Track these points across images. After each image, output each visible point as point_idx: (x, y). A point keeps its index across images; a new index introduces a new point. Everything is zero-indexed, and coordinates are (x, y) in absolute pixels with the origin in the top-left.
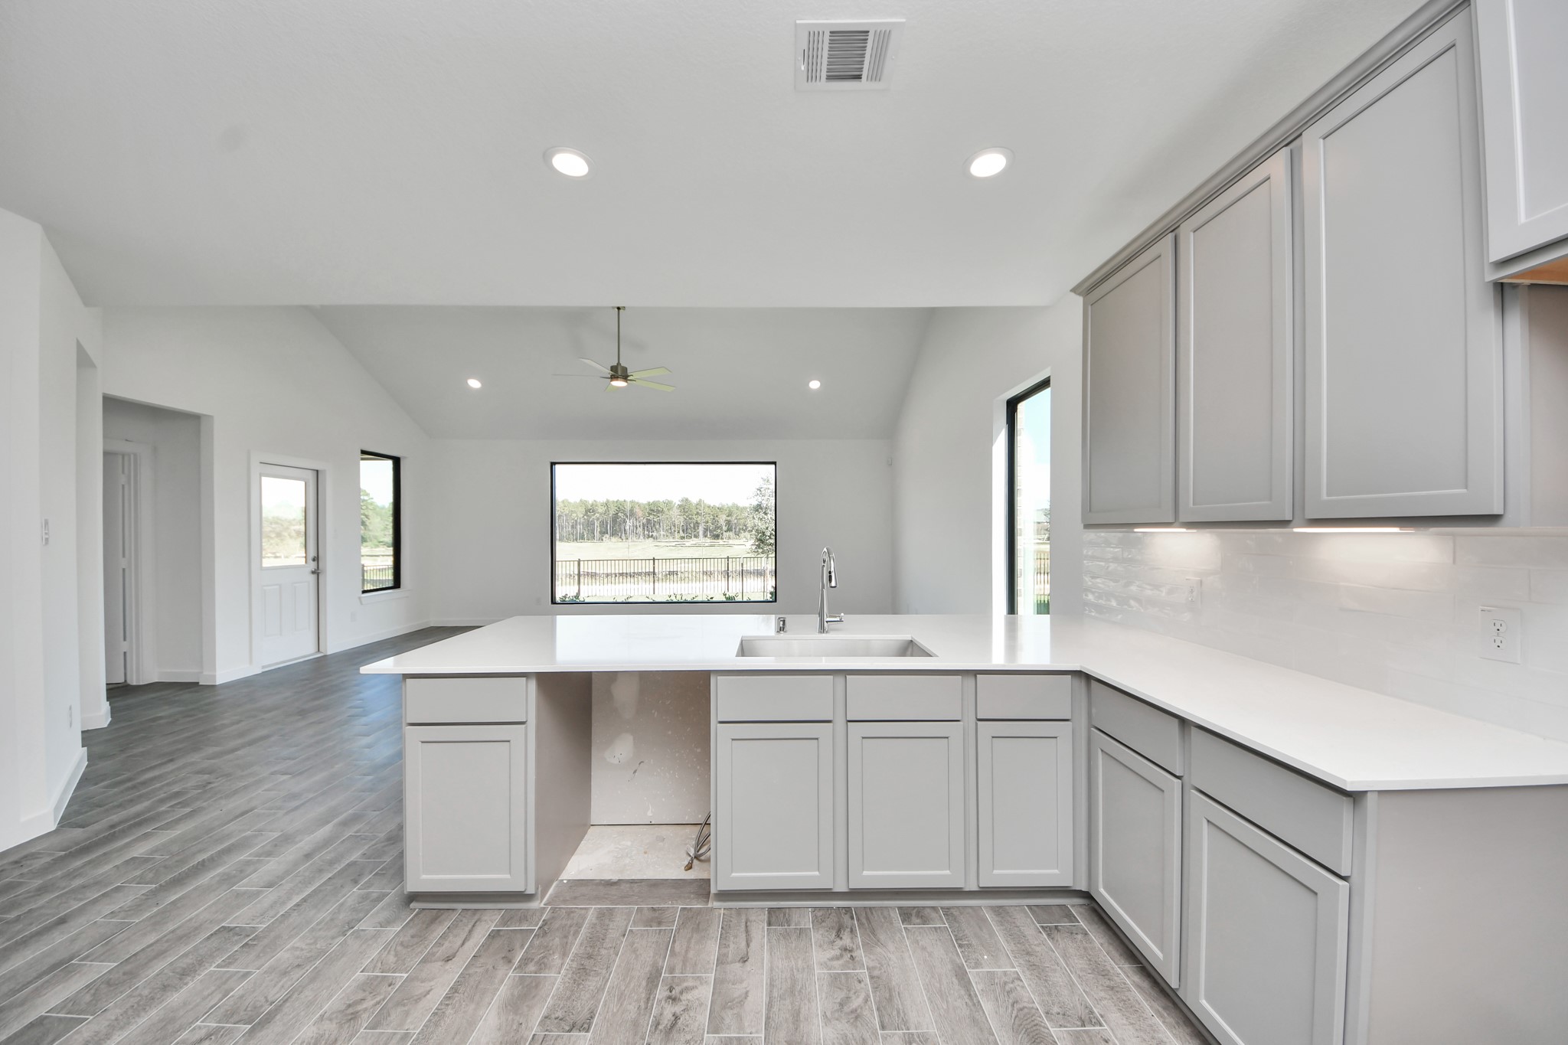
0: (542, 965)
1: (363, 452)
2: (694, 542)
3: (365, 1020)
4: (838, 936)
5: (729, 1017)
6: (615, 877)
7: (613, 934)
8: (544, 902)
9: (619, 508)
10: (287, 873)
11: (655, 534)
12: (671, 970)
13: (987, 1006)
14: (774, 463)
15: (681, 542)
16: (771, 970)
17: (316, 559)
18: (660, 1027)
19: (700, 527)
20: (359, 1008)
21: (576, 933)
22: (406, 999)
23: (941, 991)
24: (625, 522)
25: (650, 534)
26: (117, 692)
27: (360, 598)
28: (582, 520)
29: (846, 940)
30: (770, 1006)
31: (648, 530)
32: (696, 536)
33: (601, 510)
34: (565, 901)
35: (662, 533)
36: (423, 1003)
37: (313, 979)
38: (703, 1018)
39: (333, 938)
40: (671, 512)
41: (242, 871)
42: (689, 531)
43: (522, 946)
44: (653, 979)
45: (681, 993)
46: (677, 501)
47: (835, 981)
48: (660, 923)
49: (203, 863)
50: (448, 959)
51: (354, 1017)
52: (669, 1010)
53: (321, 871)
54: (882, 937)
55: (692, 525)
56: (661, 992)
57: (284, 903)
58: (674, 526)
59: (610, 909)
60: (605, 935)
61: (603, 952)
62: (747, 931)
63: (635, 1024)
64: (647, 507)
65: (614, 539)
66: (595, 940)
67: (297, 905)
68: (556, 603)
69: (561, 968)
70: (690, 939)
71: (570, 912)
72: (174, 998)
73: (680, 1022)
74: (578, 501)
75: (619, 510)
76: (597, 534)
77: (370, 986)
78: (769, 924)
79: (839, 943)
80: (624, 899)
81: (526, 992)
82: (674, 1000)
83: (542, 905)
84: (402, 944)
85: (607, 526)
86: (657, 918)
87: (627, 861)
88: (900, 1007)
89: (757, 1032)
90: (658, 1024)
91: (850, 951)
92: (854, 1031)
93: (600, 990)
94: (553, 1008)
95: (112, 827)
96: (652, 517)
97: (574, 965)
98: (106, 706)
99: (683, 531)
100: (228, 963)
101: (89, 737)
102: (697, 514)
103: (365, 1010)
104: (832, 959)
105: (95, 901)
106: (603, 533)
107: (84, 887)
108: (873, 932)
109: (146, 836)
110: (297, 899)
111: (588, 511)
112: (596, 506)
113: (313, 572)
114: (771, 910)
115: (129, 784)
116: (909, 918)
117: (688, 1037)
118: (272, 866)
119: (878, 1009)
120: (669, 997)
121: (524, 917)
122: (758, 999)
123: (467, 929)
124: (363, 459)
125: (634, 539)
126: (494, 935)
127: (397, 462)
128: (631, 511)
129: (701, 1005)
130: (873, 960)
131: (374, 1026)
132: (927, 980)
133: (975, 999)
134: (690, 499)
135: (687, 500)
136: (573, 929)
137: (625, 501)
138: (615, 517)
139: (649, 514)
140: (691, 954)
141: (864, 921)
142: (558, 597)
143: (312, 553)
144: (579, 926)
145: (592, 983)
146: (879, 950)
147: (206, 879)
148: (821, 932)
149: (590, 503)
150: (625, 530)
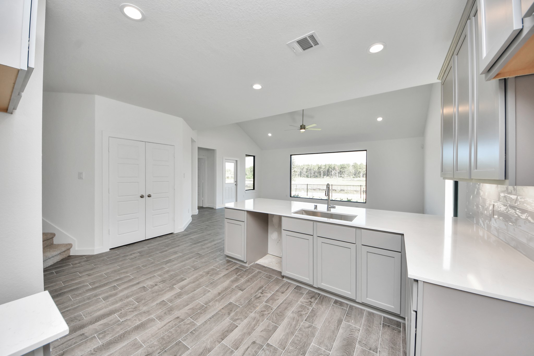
0: (242, 277)
1: (246, 155)
2: (358, 179)
3: (209, 275)
4: (311, 298)
5: (271, 301)
6: (266, 266)
7: (258, 277)
8: (249, 265)
9: (329, 167)
10: (211, 246)
11: (343, 176)
12: (265, 288)
13: (341, 331)
14: (366, 150)
15: (353, 179)
16: (288, 297)
17: (236, 182)
18: (256, 297)
19: (361, 174)
20: (210, 272)
21: (252, 274)
22: (217, 274)
23: (330, 321)
24: (332, 171)
25: (341, 176)
26: (200, 208)
27: (245, 192)
28: (317, 171)
29: (312, 300)
30: (281, 304)
31: (340, 175)
32: (359, 177)
33: (323, 167)
34: (253, 267)
35: (345, 175)
36: (219, 275)
37: (206, 265)
38: (265, 299)
39: (212, 260)
40: (349, 168)
41: (205, 244)
42: (357, 175)
43: (240, 272)
44: (260, 288)
45: (264, 293)
46: (352, 164)
47: (302, 306)
48: (269, 278)
49: (200, 242)
50: (227, 270)
51: (208, 273)
52: (260, 295)
53: (216, 248)
54: (324, 303)
55: (358, 173)
56: (260, 291)
57: (208, 252)
58: (351, 173)
59: (261, 272)
60: (257, 276)
61: (254, 279)
62: (288, 288)
63: (252, 294)
64: (340, 166)
65: (327, 177)
66: (254, 276)
67: (209, 252)
68: (291, 197)
69: (245, 279)
70: (274, 284)
71: (253, 269)
72: (187, 262)
73: (260, 298)
74: (316, 164)
75: (330, 167)
76: (322, 176)
77: (213, 270)
78: (295, 289)
79: (310, 300)
80: (265, 271)
81: (236, 280)
82: (262, 293)
83: (248, 266)
84: (221, 264)
85: (325, 173)
86: (270, 277)
87: (271, 264)
88: (314, 319)
89: (275, 307)
90: (256, 296)
91: (311, 302)
92: (298, 318)
93: (249, 285)
94: (239, 285)
95: (191, 232)
96: (342, 169)
97: (247, 279)
98: (197, 210)
99: (354, 175)
100: (196, 259)
101: (193, 216)
102: (360, 168)
103: (210, 273)
104: (305, 302)
105: (183, 244)
106: (324, 175)
107: (183, 241)
108: (322, 302)
109: (195, 235)
110: (210, 252)
111: (319, 168)
112: (322, 166)
113: (235, 185)
114: (297, 286)
115: (196, 225)
116: (336, 303)
117: (260, 301)
118: (209, 245)
119: (308, 317)
120: (261, 293)
121: (244, 267)
122: (280, 301)
123: (233, 266)
124: (246, 157)
125: (335, 177)
126: (237, 268)
127: (254, 157)
128: (334, 168)
129: (267, 297)
130: (316, 307)
131: (210, 276)
132: (328, 318)
133: (339, 328)
134: (357, 163)
135: (356, 163)
136: (251, 273)
137: (332, 164)
138: (328, 171)
139: (341, 169)
140: (271, 287)
141: (322, 298)
142: (292, 195)
143: (235, 180)
144: (253, 272)
145: (249, 284)
146: (320, 306)
147: (199, 244)
148: (307, 295)
149: (320, 165)
150: (332, 174)
